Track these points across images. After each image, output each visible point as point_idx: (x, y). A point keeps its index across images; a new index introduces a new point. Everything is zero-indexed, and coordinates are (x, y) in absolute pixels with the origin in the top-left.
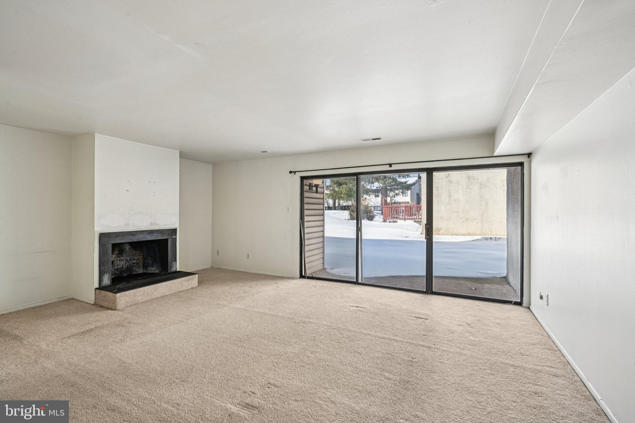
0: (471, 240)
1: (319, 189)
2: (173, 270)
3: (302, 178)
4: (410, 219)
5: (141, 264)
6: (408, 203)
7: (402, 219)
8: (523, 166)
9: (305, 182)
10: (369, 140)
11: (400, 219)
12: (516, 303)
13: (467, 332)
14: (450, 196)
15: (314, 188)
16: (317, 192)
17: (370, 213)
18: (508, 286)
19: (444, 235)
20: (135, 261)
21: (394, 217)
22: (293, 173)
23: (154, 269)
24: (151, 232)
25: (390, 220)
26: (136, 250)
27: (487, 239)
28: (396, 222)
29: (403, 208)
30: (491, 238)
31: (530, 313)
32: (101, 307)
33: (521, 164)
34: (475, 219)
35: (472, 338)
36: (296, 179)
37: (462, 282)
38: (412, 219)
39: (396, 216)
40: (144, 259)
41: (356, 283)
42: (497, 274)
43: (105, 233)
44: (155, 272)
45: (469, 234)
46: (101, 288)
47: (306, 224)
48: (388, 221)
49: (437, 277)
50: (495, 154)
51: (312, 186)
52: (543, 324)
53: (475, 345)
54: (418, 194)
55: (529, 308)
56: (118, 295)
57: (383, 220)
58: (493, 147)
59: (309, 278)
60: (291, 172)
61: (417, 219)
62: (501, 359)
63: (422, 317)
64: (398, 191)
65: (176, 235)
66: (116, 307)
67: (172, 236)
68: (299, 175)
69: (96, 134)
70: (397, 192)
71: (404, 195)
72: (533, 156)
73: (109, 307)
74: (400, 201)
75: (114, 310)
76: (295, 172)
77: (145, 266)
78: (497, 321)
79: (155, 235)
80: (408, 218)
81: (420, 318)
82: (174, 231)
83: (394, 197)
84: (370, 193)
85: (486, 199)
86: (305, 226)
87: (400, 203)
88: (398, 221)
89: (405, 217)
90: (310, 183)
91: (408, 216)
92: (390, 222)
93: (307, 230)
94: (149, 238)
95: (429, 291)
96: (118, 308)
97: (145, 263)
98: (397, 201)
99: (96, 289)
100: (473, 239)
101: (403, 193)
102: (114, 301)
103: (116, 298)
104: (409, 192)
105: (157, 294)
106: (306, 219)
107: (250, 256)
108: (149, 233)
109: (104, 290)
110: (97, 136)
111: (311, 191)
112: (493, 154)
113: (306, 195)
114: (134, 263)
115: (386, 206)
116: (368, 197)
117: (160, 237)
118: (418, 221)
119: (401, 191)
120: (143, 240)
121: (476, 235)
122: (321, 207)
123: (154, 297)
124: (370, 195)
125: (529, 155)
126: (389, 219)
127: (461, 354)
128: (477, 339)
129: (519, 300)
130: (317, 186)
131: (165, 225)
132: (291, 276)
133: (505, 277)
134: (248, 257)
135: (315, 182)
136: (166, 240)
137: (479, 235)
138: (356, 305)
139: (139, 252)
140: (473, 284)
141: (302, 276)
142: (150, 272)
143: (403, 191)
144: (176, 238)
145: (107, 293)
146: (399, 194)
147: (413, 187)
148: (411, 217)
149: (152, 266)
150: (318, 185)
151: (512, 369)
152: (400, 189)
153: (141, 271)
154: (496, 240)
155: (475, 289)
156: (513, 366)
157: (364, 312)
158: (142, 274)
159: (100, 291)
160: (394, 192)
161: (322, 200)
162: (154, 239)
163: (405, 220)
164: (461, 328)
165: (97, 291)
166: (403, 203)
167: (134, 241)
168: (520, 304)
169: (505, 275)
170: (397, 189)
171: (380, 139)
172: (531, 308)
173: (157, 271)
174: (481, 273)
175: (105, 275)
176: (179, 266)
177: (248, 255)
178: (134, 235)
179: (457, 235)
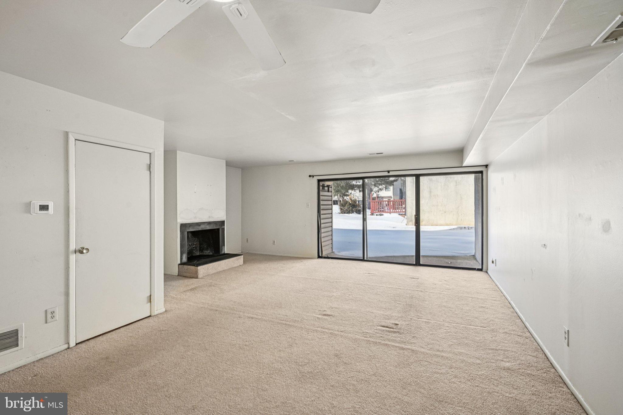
0: (448, 230)
1: (330, 189)
2: (223, 252)
3: (319, 181)
4: (394, 212)
5: (198, 248)
6: (391, 197)
7: (388, 212)
8: (483, 174)
9: (321, 183)
10: (374, 154)
11: (386, 212)
12: (478, 270)
13: (444, 284)
14: (430, 192)
15: (326, 188)
16: (328, 191)
17: (359, 207)
18: (475, 261)
19: (426, 225)
20: (195, 246)
21: (381, 211)
22: (312, 177)
23: (208, 252)
24: (209, 223)
25: (377, 214)
26: (195, 237)
27: (461, 228)
28: (382, 215)
29: (387, 202)
30: (465, 228)
31: (487, 275)
32: (184, 277)
33: (481, 172)
34: (452, 212)
35: (448, 287)
36: (315, 181)
37: (442, 259)
38: (396, 212)
39: (383, 210)
40: (200, 244)
41: (363, 260)
42: (468, 253)
43: (183, 224)
44: (209, 254)
45: (447, 225)
46: (182, 264)
47: (322, 216)
48: (375, 214)
49: (423, 256)
50: (463, 165)
51: (325, 187)
52: (494, 279)
53: (450, 290)
54: (401, 190)
55: (487, 272)
56: (199, 268)
57: (370, 214)
58: (462, 160)
59: (325, 258)
60: (310, 176)
61: (401, 212)
62: (464, 295)
63: (415, 278)
64: (382, 186)
65: (224, 226)
66: (198, 277)
67: (222, 226)
68: (316, 178)
69: (177, 151)
70: (380, 187)
71: (387, 190)
72: (489, 166)
73: (192, 277)
74: (382, 195)
75: (196, 278)
76: (313, 176)
77: (201, 250)
78: (464, 279)
79: (212, 225)
80: (393, 211)
81: (413, 278)
82: (223, 223)
83: (378, 192)
84: (355, 188)
85: (460, 195)
86: (321, 218)
87: (382, 198)
88: (384, 214)
89: (390, 211)
90: (323, 184)
91: (393, 209)
92: (377, 215)
93: (322, 221)
94: (208, 227)
95: (418, 264)
96: (199, 277)
97: (201, 247)
98: (380, 196)
99: (179, 264)
100: (450, 228)
101: (386, 188)
102: (197, 272)
103: (198, 269)
104: (391, 188)
105: (212, 271)
106: (322, 212)
107: (275, 242)
108: (208, 224)
109: (187, 265)
110: (178, 152)
111: (324, 190)
112: (462, 165)
113: (321, 193)
114: (194, 247)
115: (373, 201)
116: (353, 192)
117: (215, 228)
118: (402, 214)
119: (384, 186)
120: (205, 229)
121: (452, 225)
122: (330, 203)
123: (218, 271)
124: (355, 190)
125: (486, 166)
126: (376, 212)
127: (441, 294)
128: (451, 287)
129: (480, 267)
130: (328, 186)
131: (218, 218)
132: (310, 257)
133: (474, 256)
134: (274, 243)
135: (327, 183)
136: (218, 229)
137: (455, 225)
138: (367, 272)
139: (196, 239)
140: (449, 260)
141: (319, 257)
142: (205, 254)
143: (386, 186)
144: (224, 228)
145: (189, 267)
146: (383, 189)
147: (395, 183)
148: (395, 211)
149: (207, 249)
150: (330, 186)
151: (470, 299)
152: (384, 184)
153: (198, 253)
154: (469, 229)
155: (451, 263)
156: (471, 297)
157: (375, 276)
158: (199, 256)
159: (182, 265)
160: (378, 187)
161: (330, 198)
162: (212, 229)
163: (390, 213)
164: (441, 282)
165: (180, 266)
166: (386, 197)
167: (200, 230)
168: (481, 270)
169: (474, 254)
170: (381, 185)
171: (382, 153)
172: (488, 272)
173: (211, 254)
174: (455, 253)
175: (184, 254)
176: (226, 250)
177: (274, 241)
178: (200, 225)
179: (437, 226)
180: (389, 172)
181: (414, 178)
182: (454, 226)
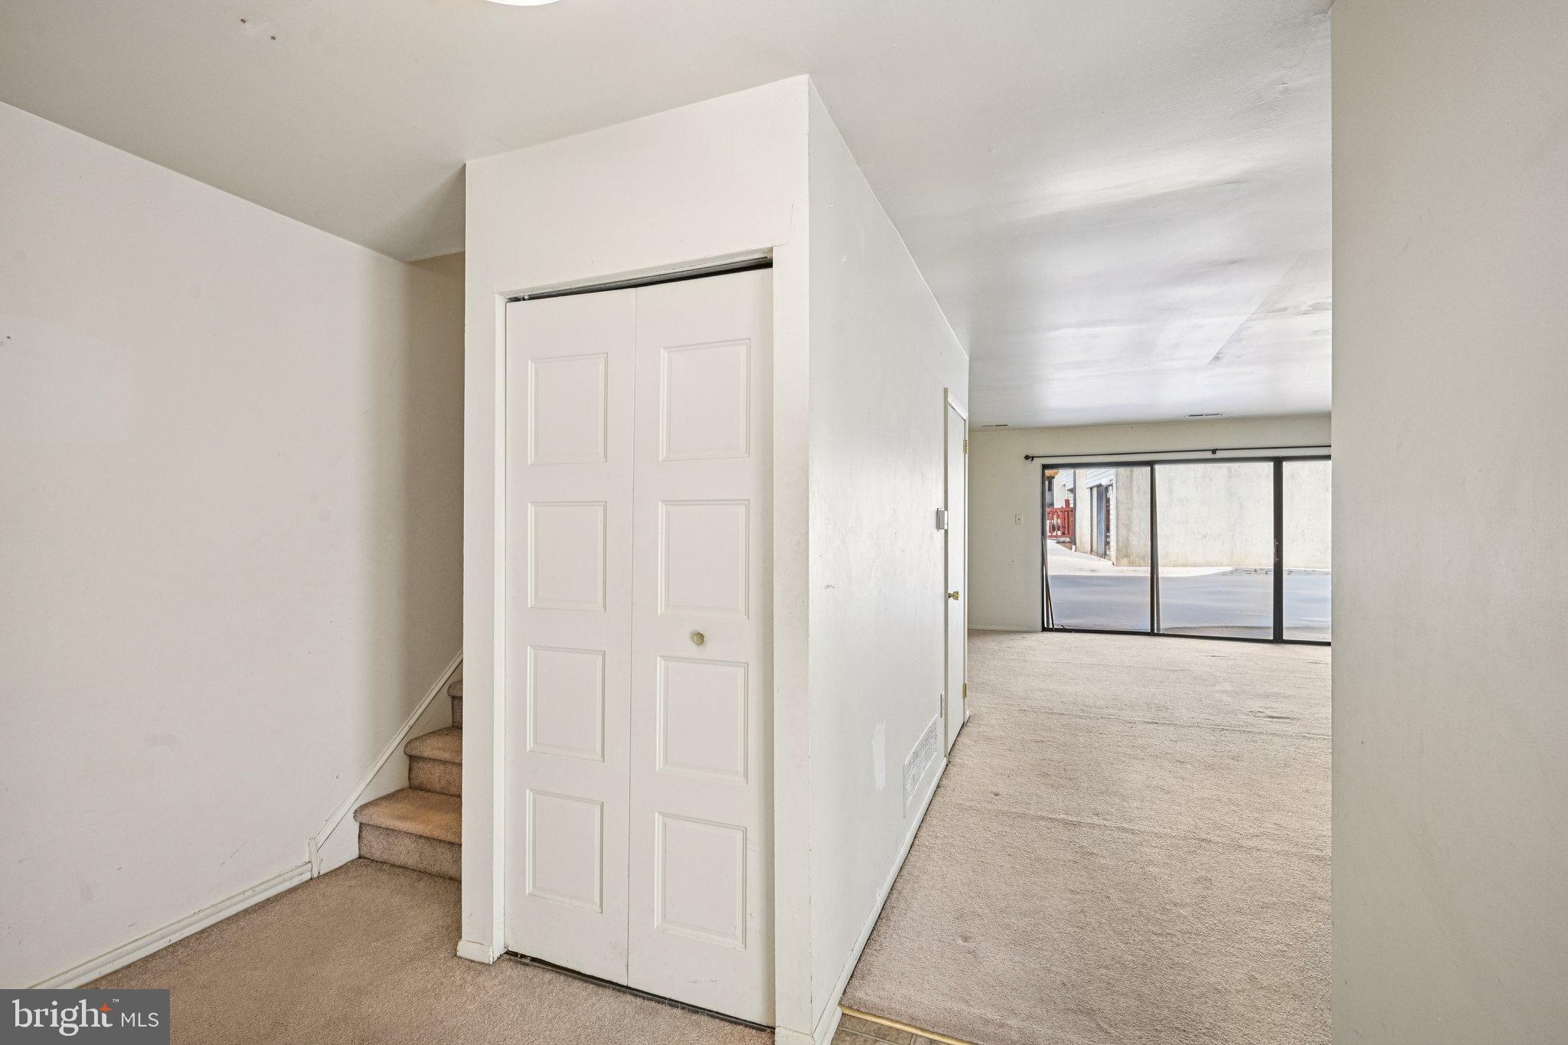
3: (1045, 467)
22: (1030, 459)
34: (1219, 535)
36: (1036, 468)
41: (1153, 634)
45: (1208, 564)
59: (1059, 630)
60: (1027, 457)
68: (1039, 462)
76: (1033, 458)
100: (1217, 572)
118: (1064, 542)
121: (1220, 565)
137: (1226, 566)
141: (1044, 629)
179: (1185, 566)
180: (1214, 451)
181: (1272, 464)
182: (1225, 568)
